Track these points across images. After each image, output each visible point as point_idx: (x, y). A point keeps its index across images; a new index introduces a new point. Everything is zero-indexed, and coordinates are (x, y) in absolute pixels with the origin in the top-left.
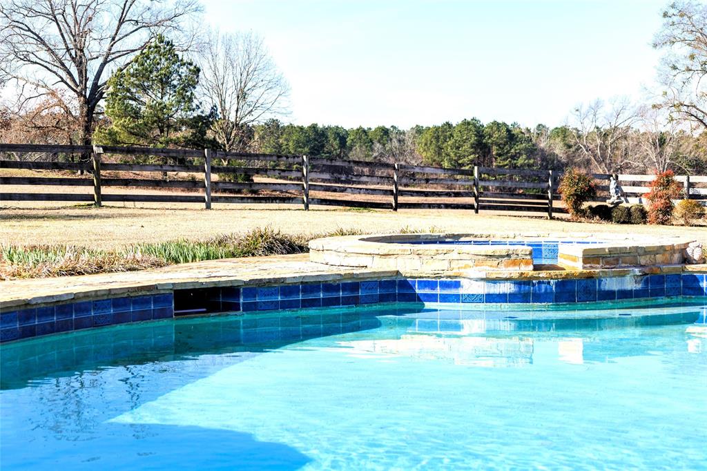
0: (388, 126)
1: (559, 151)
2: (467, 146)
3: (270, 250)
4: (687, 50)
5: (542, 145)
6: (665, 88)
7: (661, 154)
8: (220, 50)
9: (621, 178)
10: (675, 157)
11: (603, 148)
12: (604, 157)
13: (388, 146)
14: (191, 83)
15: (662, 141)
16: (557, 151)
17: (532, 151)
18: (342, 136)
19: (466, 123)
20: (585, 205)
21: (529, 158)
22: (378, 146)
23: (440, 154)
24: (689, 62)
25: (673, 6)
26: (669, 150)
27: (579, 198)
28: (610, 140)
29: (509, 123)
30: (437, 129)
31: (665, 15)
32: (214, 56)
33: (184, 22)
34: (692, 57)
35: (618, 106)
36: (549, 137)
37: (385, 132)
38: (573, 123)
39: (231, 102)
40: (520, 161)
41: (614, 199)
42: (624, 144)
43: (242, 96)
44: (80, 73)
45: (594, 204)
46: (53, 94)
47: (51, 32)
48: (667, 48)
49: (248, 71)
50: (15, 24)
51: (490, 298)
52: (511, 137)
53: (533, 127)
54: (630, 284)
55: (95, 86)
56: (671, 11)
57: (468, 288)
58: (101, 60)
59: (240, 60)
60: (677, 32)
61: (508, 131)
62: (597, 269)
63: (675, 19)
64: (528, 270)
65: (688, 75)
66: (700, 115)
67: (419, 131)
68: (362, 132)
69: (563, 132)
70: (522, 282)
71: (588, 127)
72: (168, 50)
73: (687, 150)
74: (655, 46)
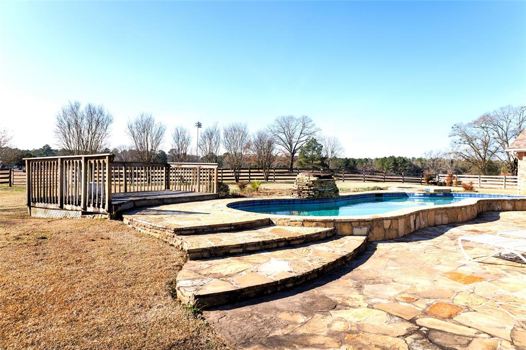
0: (368, 158)
1: (419, 165)
2: (391, 164)
3: (378, 189)
4: (460, 138)
5: (414, 163)
6: (453, 148)
7: (452, 166)
8: (327, 140)
9: (439, 175)
10: (457, 166)
11: (433, 164)
12: (433, 166)
13: (368, 164)
14: (320, 149)
15: (452, 162)
16: (418, 165)
17: (411, 165)
18: (354, 161)
19: (391, 157)
20: (430, 181)
21: (410, 167)
22: (365, 164)
23: (383, 166)
24: (460, 141)
25: (455, 125)
26: (454, 165)
27: (428, 180)
28: (435, 162)
29: (404, 157)
30: (382, 159)
31: (453, 128)
32: (326, 142)
33: (317, 133)
34: (461, 140)
35: (438, 152)
36: (416, 161)
37: (367, 160)
38: (424, 157)
39: (330, 154)
40: (407, 168)
41: (438, 180)
42: (440, 163)
43: (332, 152)
44: (291, 147)
45: (432, 181)
46: (284, 152)
47: (283, 137)
48: (453, 137)
49: (334, 146)
50: (275, 135)
51: (419, 196)
52: (404, 161)
53: (411, 158)
54: (441, 195)
55: (294, 150)
56: (454, 127)
57: (416, 195)
58: (296, 143)
59: (332, 143)
60: (456, 132)
61: (404, 159)
62: (436, 192)
63: (456, 129)
64: (425, 192)
65: (459, 144)
66: (464, 156)
67: (377, 159)
68: (360, 160)
69: (420, 160)
70: (424, 194)
71: (428, 158)
72: (314, 141)
73: (460, 165)
74: (449, 136)
